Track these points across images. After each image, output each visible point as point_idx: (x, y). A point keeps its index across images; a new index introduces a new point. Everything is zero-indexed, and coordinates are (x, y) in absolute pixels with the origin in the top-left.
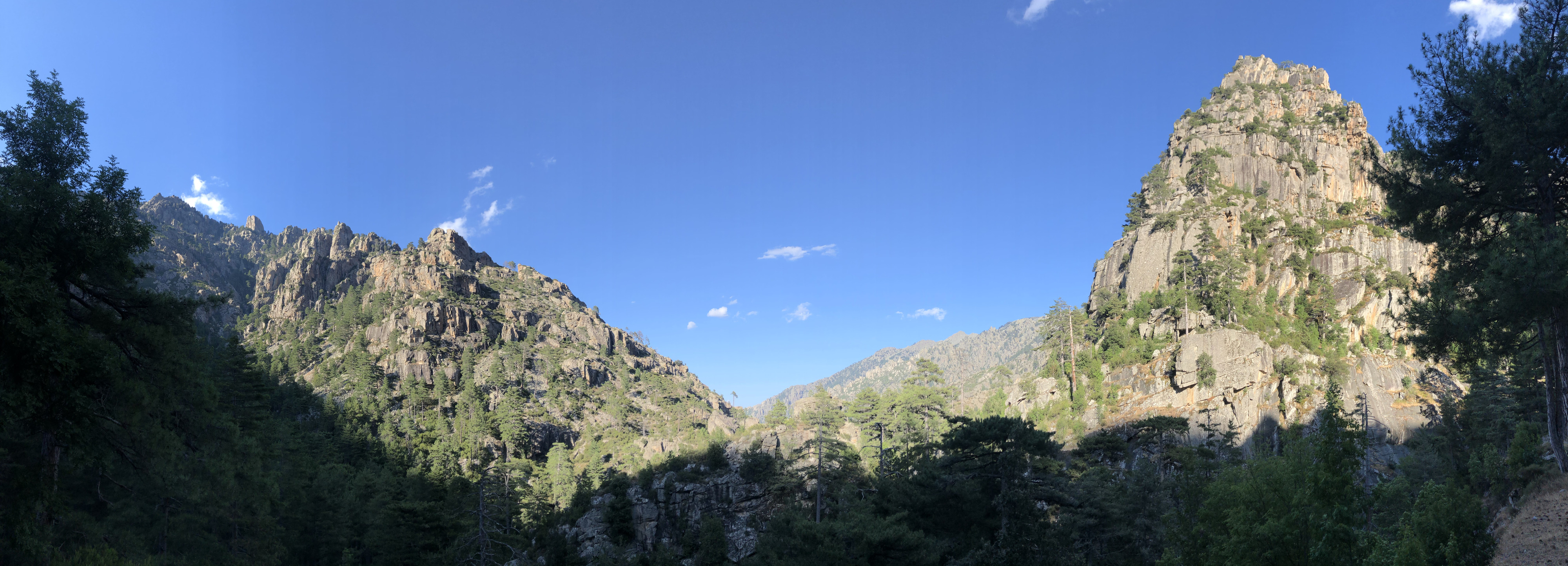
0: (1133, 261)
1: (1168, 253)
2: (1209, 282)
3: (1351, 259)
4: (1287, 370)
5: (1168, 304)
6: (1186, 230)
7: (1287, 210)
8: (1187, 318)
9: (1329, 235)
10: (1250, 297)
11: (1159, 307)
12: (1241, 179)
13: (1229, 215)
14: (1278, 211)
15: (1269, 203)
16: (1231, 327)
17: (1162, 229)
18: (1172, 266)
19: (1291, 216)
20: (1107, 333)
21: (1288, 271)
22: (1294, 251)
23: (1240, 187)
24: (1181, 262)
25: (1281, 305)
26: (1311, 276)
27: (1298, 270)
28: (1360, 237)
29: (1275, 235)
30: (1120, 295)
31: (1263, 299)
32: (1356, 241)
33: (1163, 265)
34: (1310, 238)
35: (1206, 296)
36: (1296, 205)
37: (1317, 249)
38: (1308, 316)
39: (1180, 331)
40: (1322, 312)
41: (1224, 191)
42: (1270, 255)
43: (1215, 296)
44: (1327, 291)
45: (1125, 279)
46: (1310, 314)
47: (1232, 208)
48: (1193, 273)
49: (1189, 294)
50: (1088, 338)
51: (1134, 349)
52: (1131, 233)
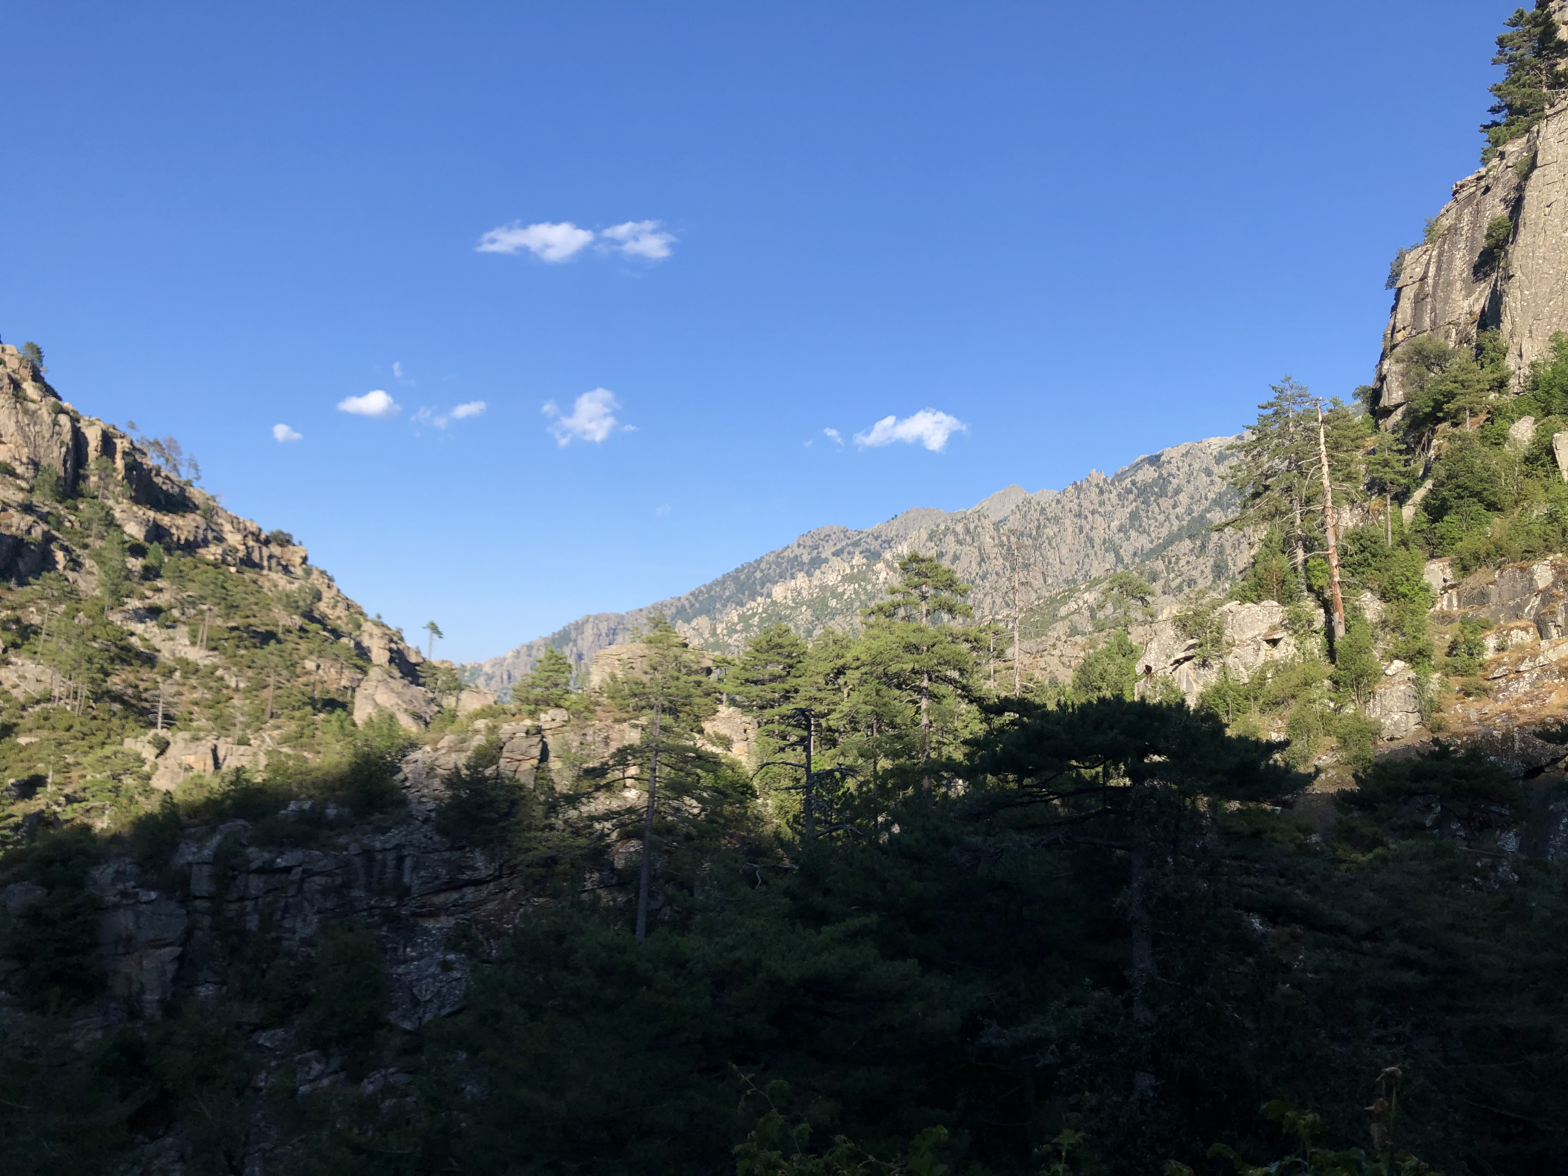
0: (1524, 237)
20: (1441, 472)
45: (1496, 299)
50: (1377, 486)
51: (1539, 511)
52: (1515, 147)
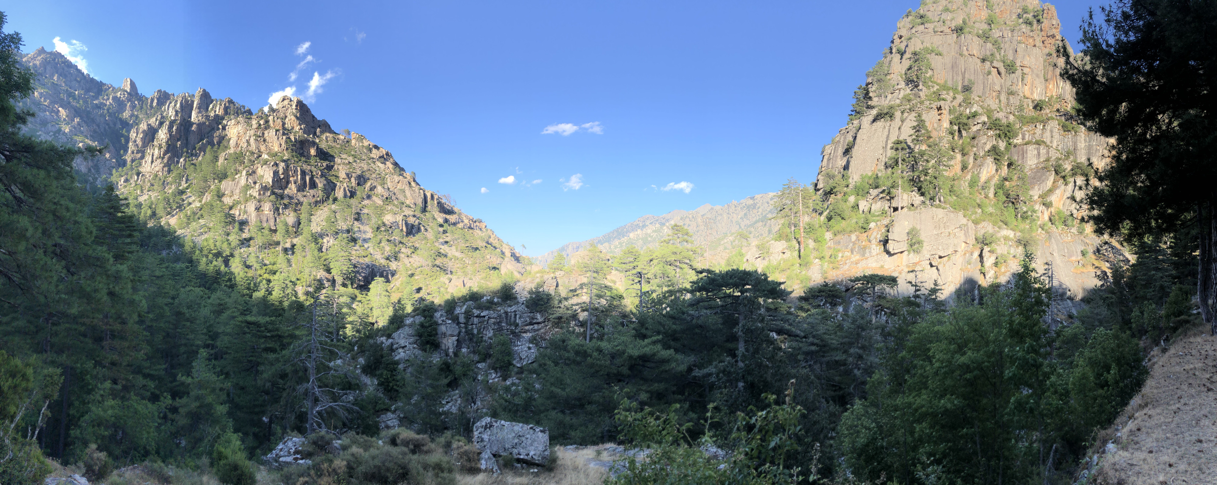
0: (856, 147)
1: (887, 142)
2: (921, 168)
3: (1043, 150)
4: (987, 241)
5: (884, 186)
6: (903, 121)
7: (989, 106)
8: (900, 198)
9: (1025, 129)
10: (956, 182)
11: (877, 187)
12: (951, 77)
13: (939, 109)
14: (981, 106)
15: (974, 99)
16: (938, 207)
17: (883, 120)
18: (890, 153)
19: (993, 111)
20: (831, 207)
21: (990, 160)
22: (995, 143)
23: (950, 84)
24: (897, 149)
25: (983, 189)
26: (1010, 165)
27: (998, 160)
28: (1051, 131)
29: (978, 128)
30: (843, 176)
31: (967, 184)
32: (1048, 134)
33: (881, 152)
34: (1009, 131)
35: (917, 180)
36: (997, 101)
37: (1015, 141)
38: (1006, 199)
39: (894, 208)
40: (1018, 196)
41: (936, 87)
42: (973, 146)
43: (926, 180)
44: (1023, 179)
45: (848, 162)
46: (1007, 197)
47: (942, 103)
48: (907, 159)
49: (903, 178)
50: (815, 210)
51: (854, 221)
52: (856, 122)
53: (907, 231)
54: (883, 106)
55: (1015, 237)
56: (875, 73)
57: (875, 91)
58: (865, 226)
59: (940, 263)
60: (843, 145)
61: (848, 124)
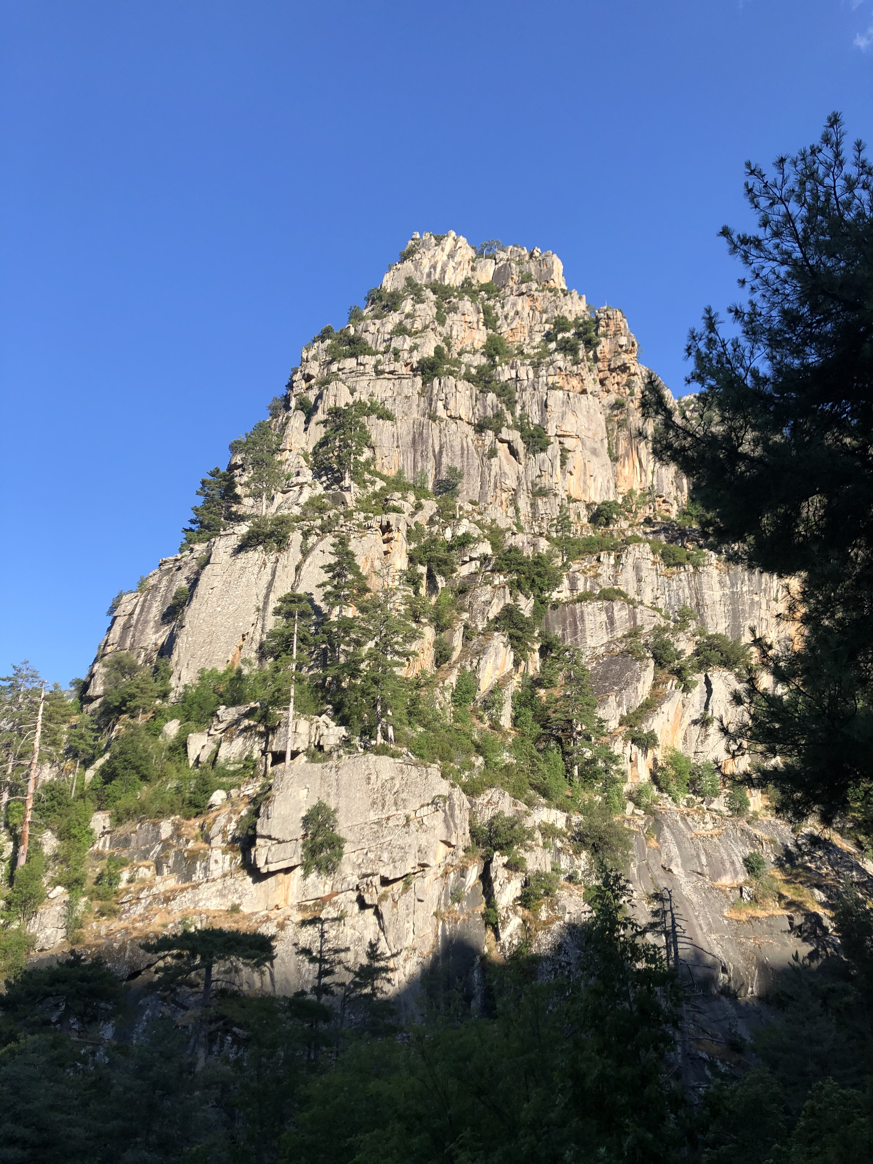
0: (195, 604)
1: (267, 596)
2: (342, 659)
3: (621, 613)
4: (499, 840)
5: (254, 699)
6: (305, 552)
7: (494, 521)
8: (291, 729)
9: (575, 567)
10: (423, 693)
11: (234, 702)
12: (410, 463)
13: (386, 529)
14: (477, 523)
15: (461, 508)
16: (381, 751)
17: (260, 548)
18: (272, 622)
19: (502, 532)
20: (116, 748)
21: (499, 640)
22: (509, 600)
23: (408, 476)
24: (289, 615)
25: (486, 708)
26: (544, 651)
27: (518, 639)
28: (637, 568)
29: (473, 570)
30: (157, 669)
31: (448, 695)
32: (628, 576)
33: (252, 618)
34: (539, 574)
35: (334, 687)
36: (511, 510)
37: (555, 595)
38: (541, 731)
39: (274, 754)
40: (570, 721)
41: (380, 484)
42: (462, 609)
43: (352, 687)
44: (578, 680)
45: (172, 639)
46: (544, 727)
47: (392, 517)
48: (311, 638)
49: (299, 681)
50: (72, 752)
51: (172, 785)
52: (200, 548)
53: (304, 814)
54: (264, 519)
55: (569, 826)
56: (250, 445)
57: (247, 485)
58: (200, 798)
59: (383, 897)
60: (165, 597)
61: (181, 551)
